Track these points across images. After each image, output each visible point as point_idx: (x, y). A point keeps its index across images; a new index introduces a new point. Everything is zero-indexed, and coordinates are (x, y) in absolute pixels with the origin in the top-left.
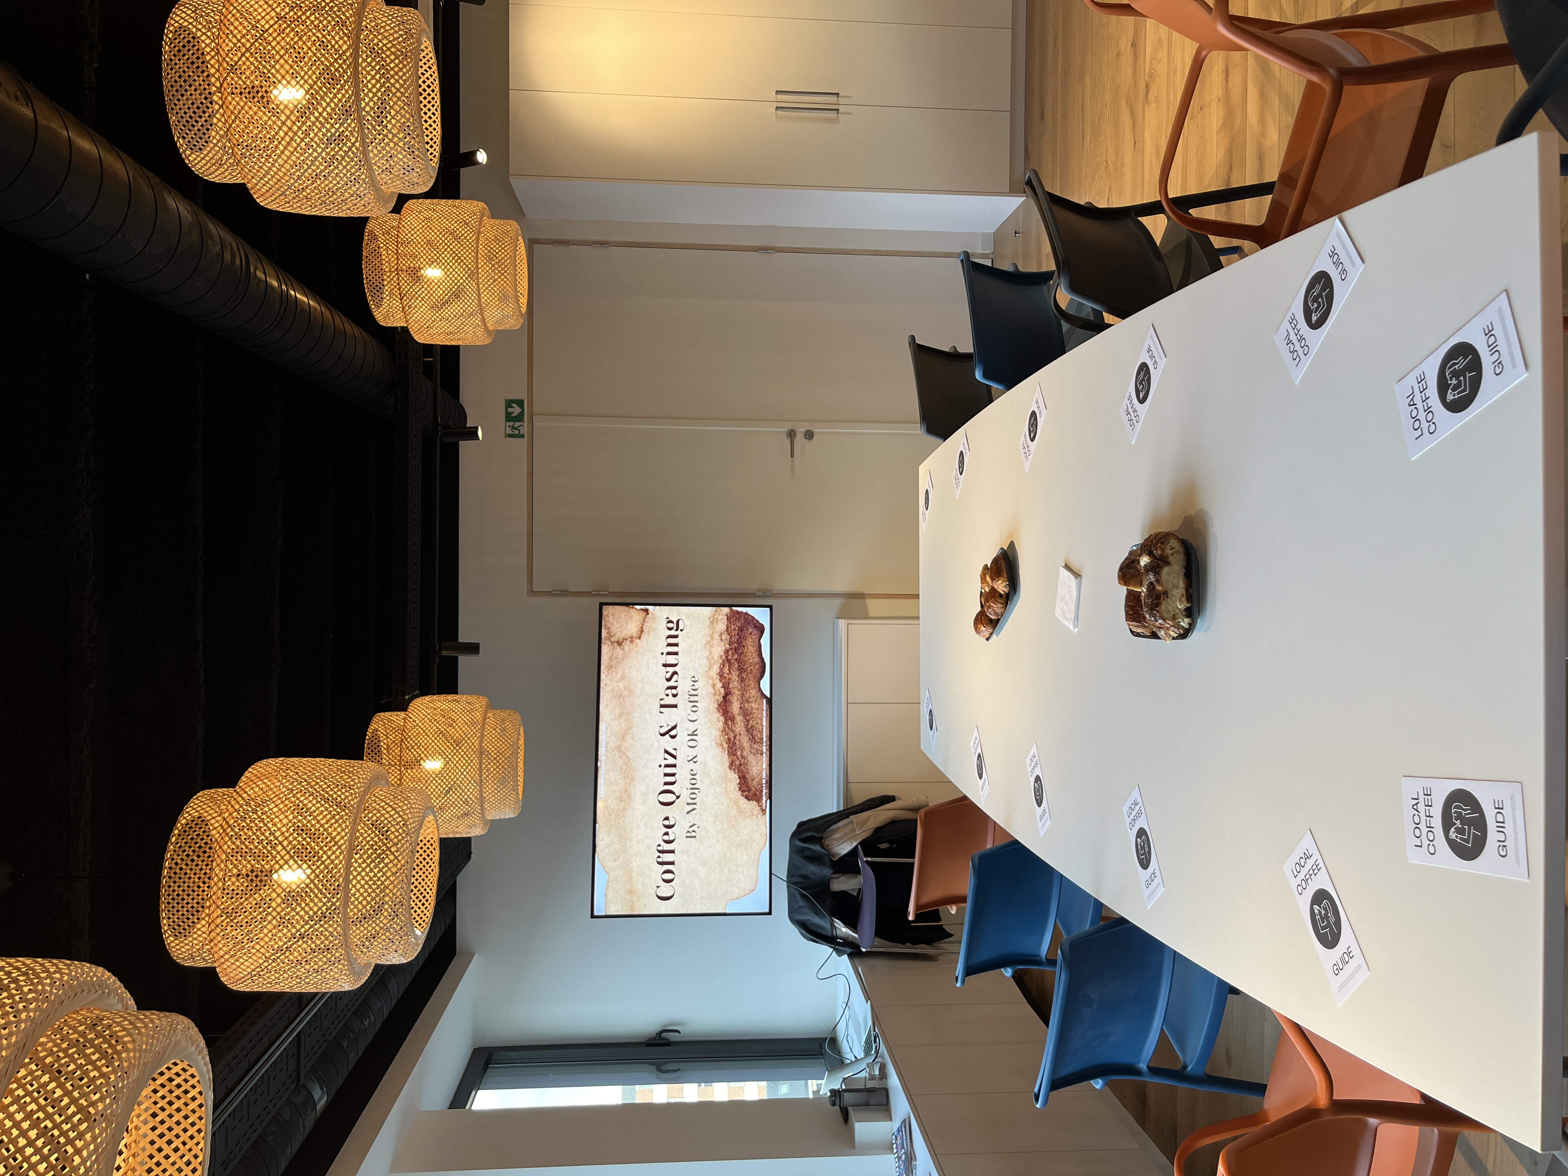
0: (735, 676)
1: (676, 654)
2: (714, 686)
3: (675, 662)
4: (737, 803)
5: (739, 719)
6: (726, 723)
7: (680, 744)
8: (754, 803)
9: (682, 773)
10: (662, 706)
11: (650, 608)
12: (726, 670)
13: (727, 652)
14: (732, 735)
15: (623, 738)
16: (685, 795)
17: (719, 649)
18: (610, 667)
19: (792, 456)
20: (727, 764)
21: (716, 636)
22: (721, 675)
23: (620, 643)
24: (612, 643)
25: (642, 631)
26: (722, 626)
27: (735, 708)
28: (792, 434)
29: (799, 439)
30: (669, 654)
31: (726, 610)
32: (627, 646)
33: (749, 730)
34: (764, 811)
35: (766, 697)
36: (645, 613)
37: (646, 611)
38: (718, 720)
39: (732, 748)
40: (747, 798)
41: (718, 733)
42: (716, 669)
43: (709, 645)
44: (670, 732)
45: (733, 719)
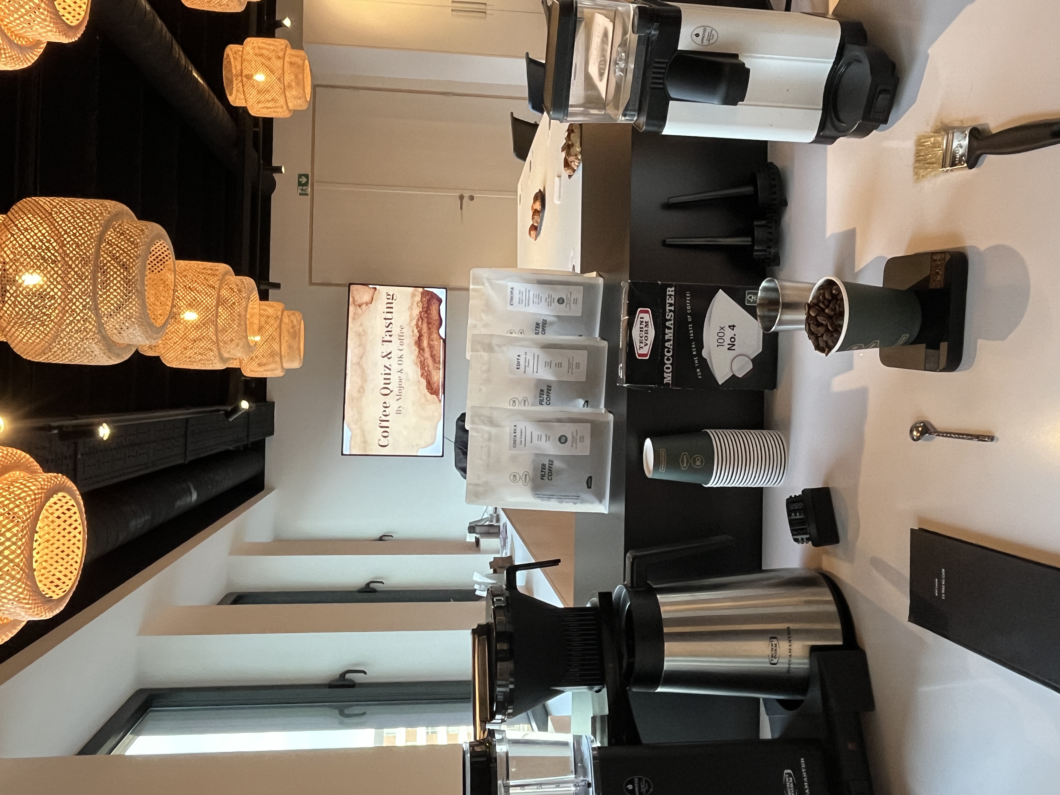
0: (425, 326)
1: (392, 313)
2: (413, 331)
3: (391, 317)
4: (425, 395)
5: (427, 350)
6: (419, 352)
7: (393, 363)
8: (434, 396)
9: (394, 378)
10: (383, 341)
11: (377, 287)
12: (420, 323)
13: (420, 313)
14: (423, 359)
15: (361, 358)
16: (396, 390)
17: (416, 311)
18: (354, 319)
19: (461, 208)
20: (420, 374)
21: (415, 303)
22: (417, 325)
23: (360, 306)
24: (356, 306)
25: (372, 299)
26: (418, 298)
27: (425, 344)
28: (461, 198)
29: (466, 200)
30: (387, 312)
31: (421, 290)
32: (364, 307)
33: (433, 356)
34: (440, 401)
35: (442, 338)
36: (374, 290)
37: (375, 289)
38: (415, 350)
39: (423, 365)
40: (431, 393)
41: (415, 358)
42: (414, 322)
43: (411, 308)
44: (388, 355)
45: (423, 350)
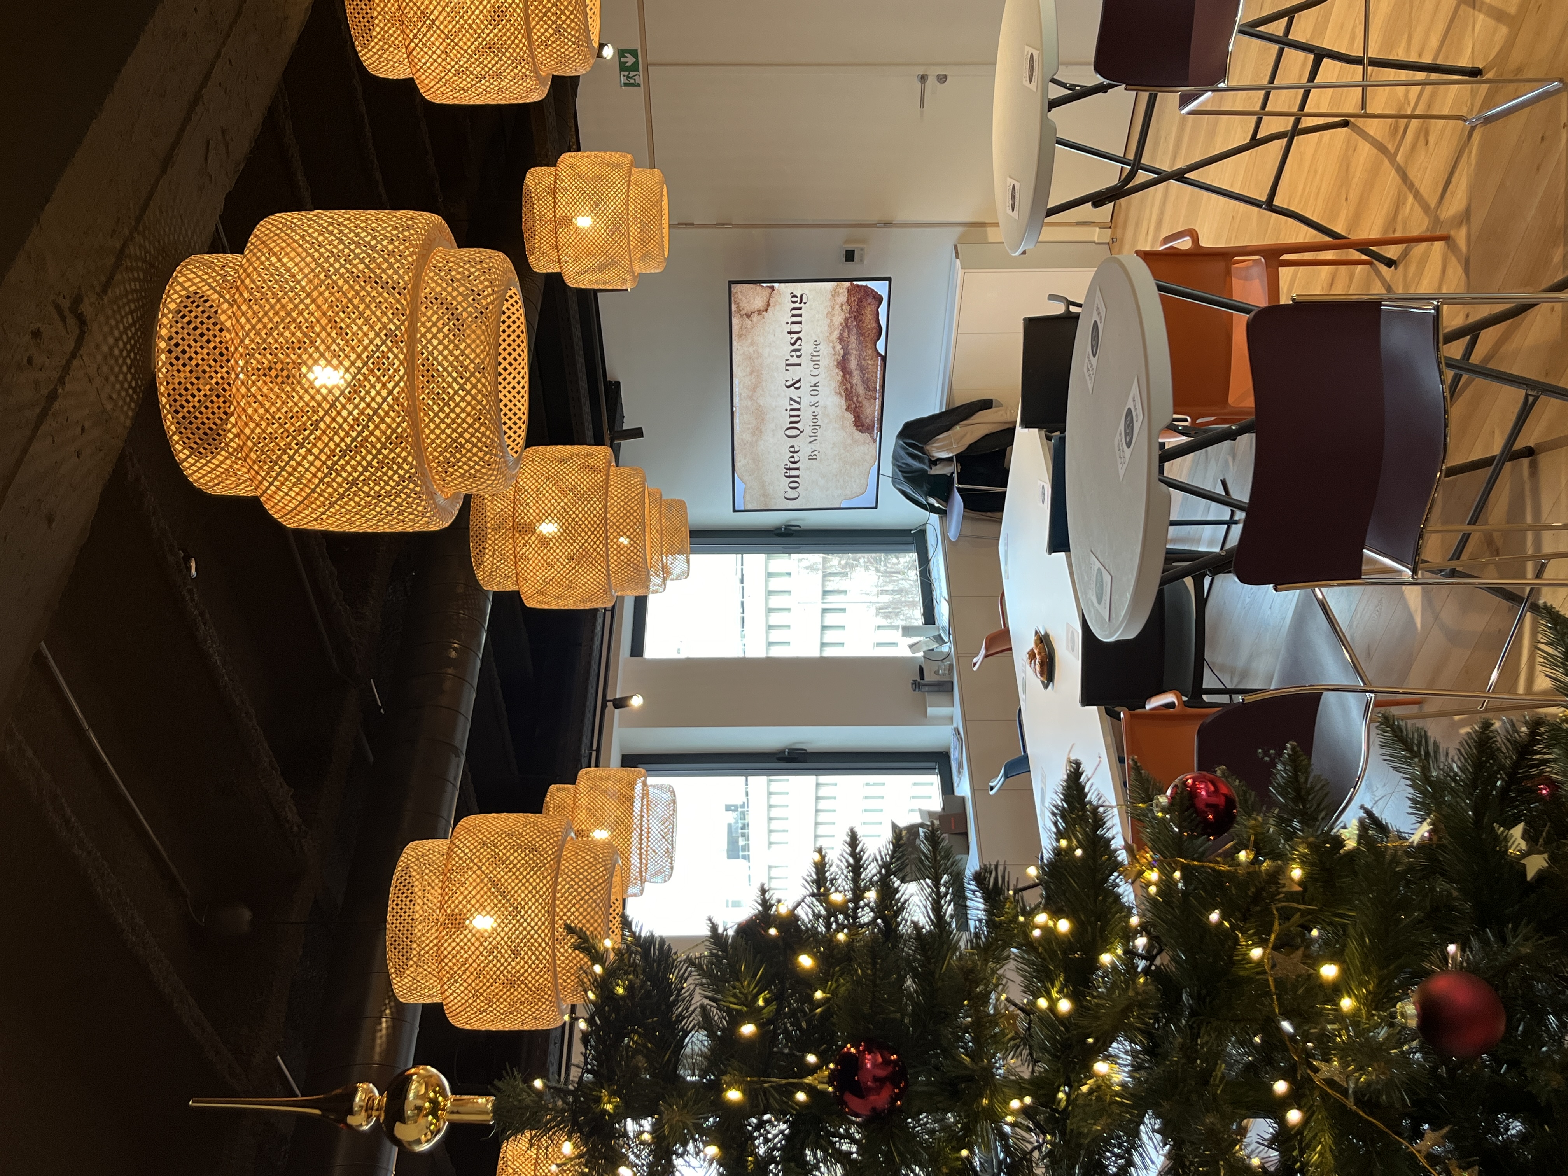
0: (853, 339)
1: (800, 323)
2: (834, 348)
3: (798, 329)
4: (852, 435)
5: (856, 373)
6: (844, 376)
7: (804, 394)
8: (866, 435)
9: (806, 415)
10: (787, 365)
11: (776, 285)
12: (846, 335)
13: (846, 320)
14: (849, 386)
15: (754, 390)
16: (808, 431)
17: (839, 318)
18: (740, 335)
19: (922, 105)
20: (844, 407)
21: (837, 307)
22: (841, 339)
23: (748, 316)
24: (742, 316)
25: (768, 305)
26: (842, 298)
27: (853, 364)
28: (923, 78)
29: (931, 81)
30: (793, 323)
31: (847, 284)
32: (755, 318)
33: (865, 382)
34: (875, 441)
35: (880, 355)
36: (770, 290)
37: (772, 288)
38: (838, 375)
39: (849, 394)
40: (861, 431)
41: (837, 384)
42: (836, 334)
43: (830, 315)
44: (795, 384)
45: (850, 373)
